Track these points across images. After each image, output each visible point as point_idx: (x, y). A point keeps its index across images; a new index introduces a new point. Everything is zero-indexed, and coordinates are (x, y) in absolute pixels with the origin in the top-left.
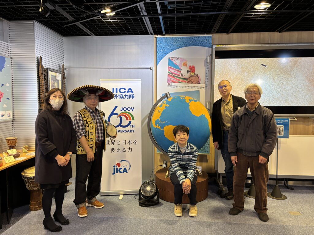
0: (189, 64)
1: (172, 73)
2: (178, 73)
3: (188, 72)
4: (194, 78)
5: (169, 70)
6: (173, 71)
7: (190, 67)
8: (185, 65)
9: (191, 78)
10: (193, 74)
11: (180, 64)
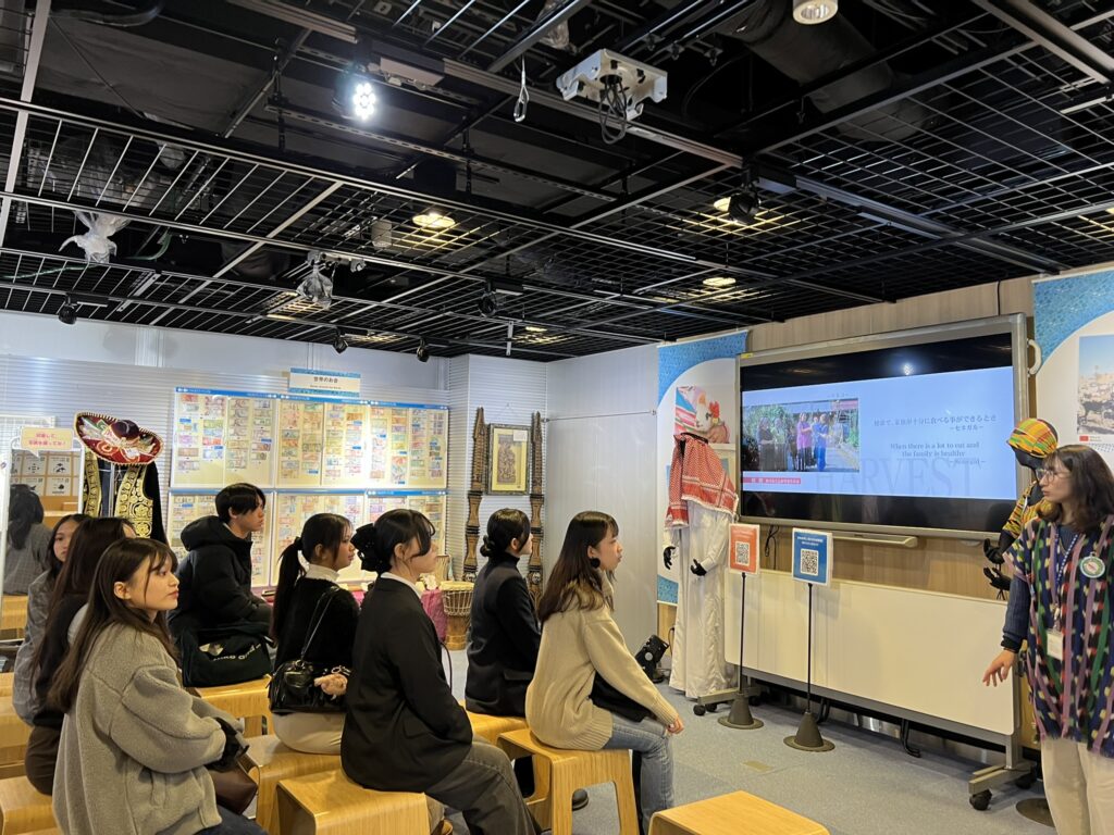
0: (710, 399)
1: (682, 421)
2: (691, 420)
3: (707, 416)
4: (718, 430)
5: (677, 414)
6: (683, 416)
7: (711, 404)
8: (702, 401)
9: (713, 430)
10: (715, 421)
11: (695, 400)
